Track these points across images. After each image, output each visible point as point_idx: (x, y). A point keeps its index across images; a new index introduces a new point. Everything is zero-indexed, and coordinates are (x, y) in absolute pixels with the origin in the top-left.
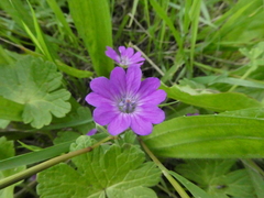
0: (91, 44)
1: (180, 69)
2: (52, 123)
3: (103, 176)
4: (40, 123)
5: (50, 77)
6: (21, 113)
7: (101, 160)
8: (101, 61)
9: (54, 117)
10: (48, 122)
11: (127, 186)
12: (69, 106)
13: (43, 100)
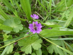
0: (26, 13)
1: (48, 18)
2: (20, 31)
3: (31, 42)
4: (17, 31)
5: (18, 21)
6: (13, 30)
7: (30, 38)
8: (29, 16)
9: (20, 30)
10: (19, 31)
11: (35, 44)
12: (23, 28)
13: (17, 27)
